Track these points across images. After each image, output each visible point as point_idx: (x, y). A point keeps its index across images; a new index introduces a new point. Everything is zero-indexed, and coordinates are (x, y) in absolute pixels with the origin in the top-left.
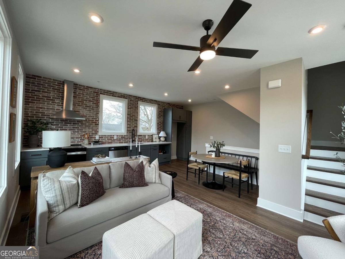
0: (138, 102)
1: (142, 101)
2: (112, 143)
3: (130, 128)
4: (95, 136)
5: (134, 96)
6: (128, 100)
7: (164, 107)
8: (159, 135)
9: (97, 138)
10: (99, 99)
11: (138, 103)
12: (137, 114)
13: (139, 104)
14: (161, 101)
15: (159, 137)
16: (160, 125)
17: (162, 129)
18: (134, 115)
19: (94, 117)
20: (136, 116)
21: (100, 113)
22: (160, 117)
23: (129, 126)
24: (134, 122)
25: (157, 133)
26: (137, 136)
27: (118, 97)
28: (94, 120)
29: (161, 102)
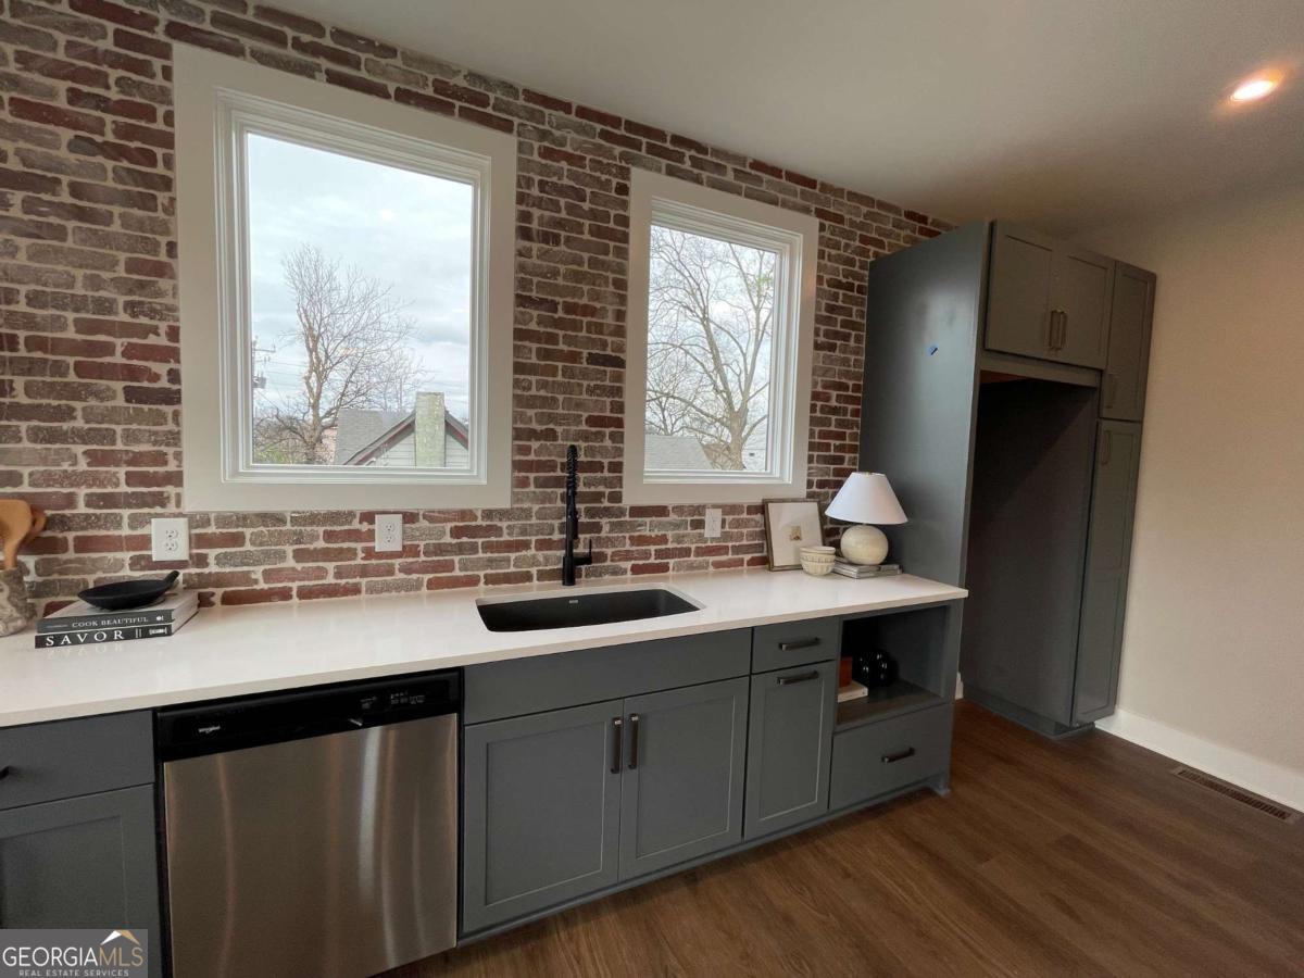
0: (624, 173)
1: (671, 172)
2: (356, 590)
3: (550, 435)
4: (136, 522)
5: (583, 112)
6: (521, 147)
7: (880, 244)
8: (822, 509)
9: (168, 541)
10: (165, 96)
11: (623, 189)
12: (623, 299)
13: (634, 198)
14: (848, 188)
15: (823, 518)
16: (834, 411)
17: (853, 449)
18: (588, 311)
19: (104, 306)
20: (610, 320)
21: (183, 264)
22: (836, 335)
23: (541, 419)
24: (585, 375)
25: (810, 484)
26: (621, 512)
27: (404, 96)
28: (108, 349)
29: (853, 196)
